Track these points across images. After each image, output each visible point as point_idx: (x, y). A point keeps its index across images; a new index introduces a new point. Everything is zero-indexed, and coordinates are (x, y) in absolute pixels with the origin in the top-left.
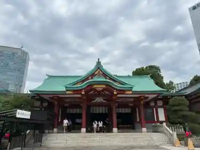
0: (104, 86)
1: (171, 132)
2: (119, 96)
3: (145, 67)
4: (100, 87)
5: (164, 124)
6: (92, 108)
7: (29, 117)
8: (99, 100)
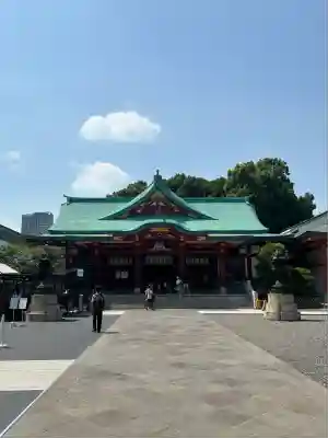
0: (166, 230)
2: (187, 242)
6: (147, 258)
8: (159, 247)
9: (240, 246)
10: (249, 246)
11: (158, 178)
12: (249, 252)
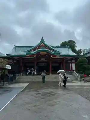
0: (46, 53)
1: (78, 75)
2: (53, 58)
3: (67, 41)
4: (43, 53)
5: (75, 71)
7: (10, 68)
10: (71, 59)
12: (71, 61)
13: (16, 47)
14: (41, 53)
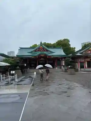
0: (44, 55)
4: (42, 55)
6: (39, 61)
8: (42, 59)
9: (60, 59)
10: (62, 58)
11: (41, 43)
12: (62, 60)
13: (21, 48)
14: (41, 55)
